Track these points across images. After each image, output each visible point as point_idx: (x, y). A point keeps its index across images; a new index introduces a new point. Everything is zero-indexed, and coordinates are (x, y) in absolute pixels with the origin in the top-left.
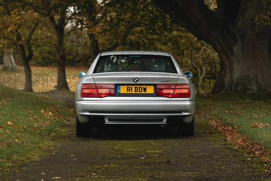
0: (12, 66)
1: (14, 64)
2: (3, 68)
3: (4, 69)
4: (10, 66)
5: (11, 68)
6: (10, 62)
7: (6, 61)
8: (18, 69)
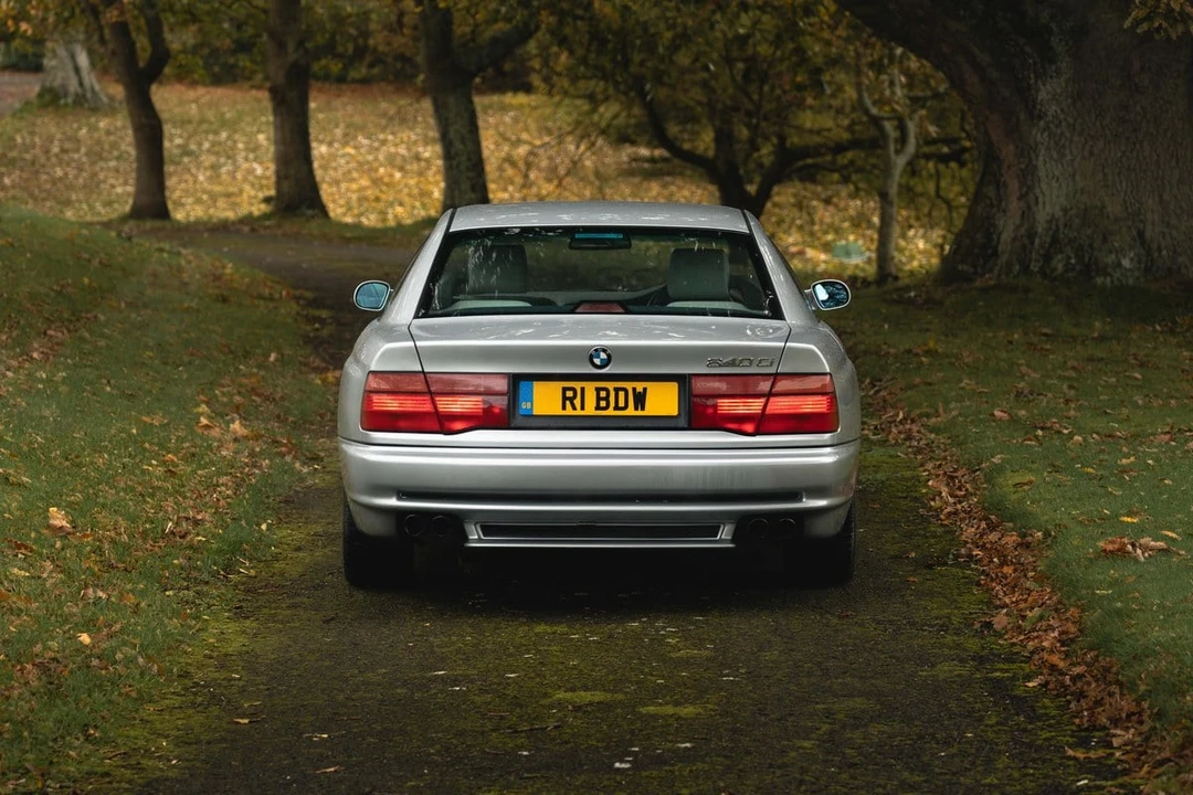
0: (81, 84)
1: (90, 79)
2: (40, 95)
3: (48, 97)
4: (73, 86)
5: (77, 95)
6: (70, 66)
7: (54, 63)
8: (105, 100)
